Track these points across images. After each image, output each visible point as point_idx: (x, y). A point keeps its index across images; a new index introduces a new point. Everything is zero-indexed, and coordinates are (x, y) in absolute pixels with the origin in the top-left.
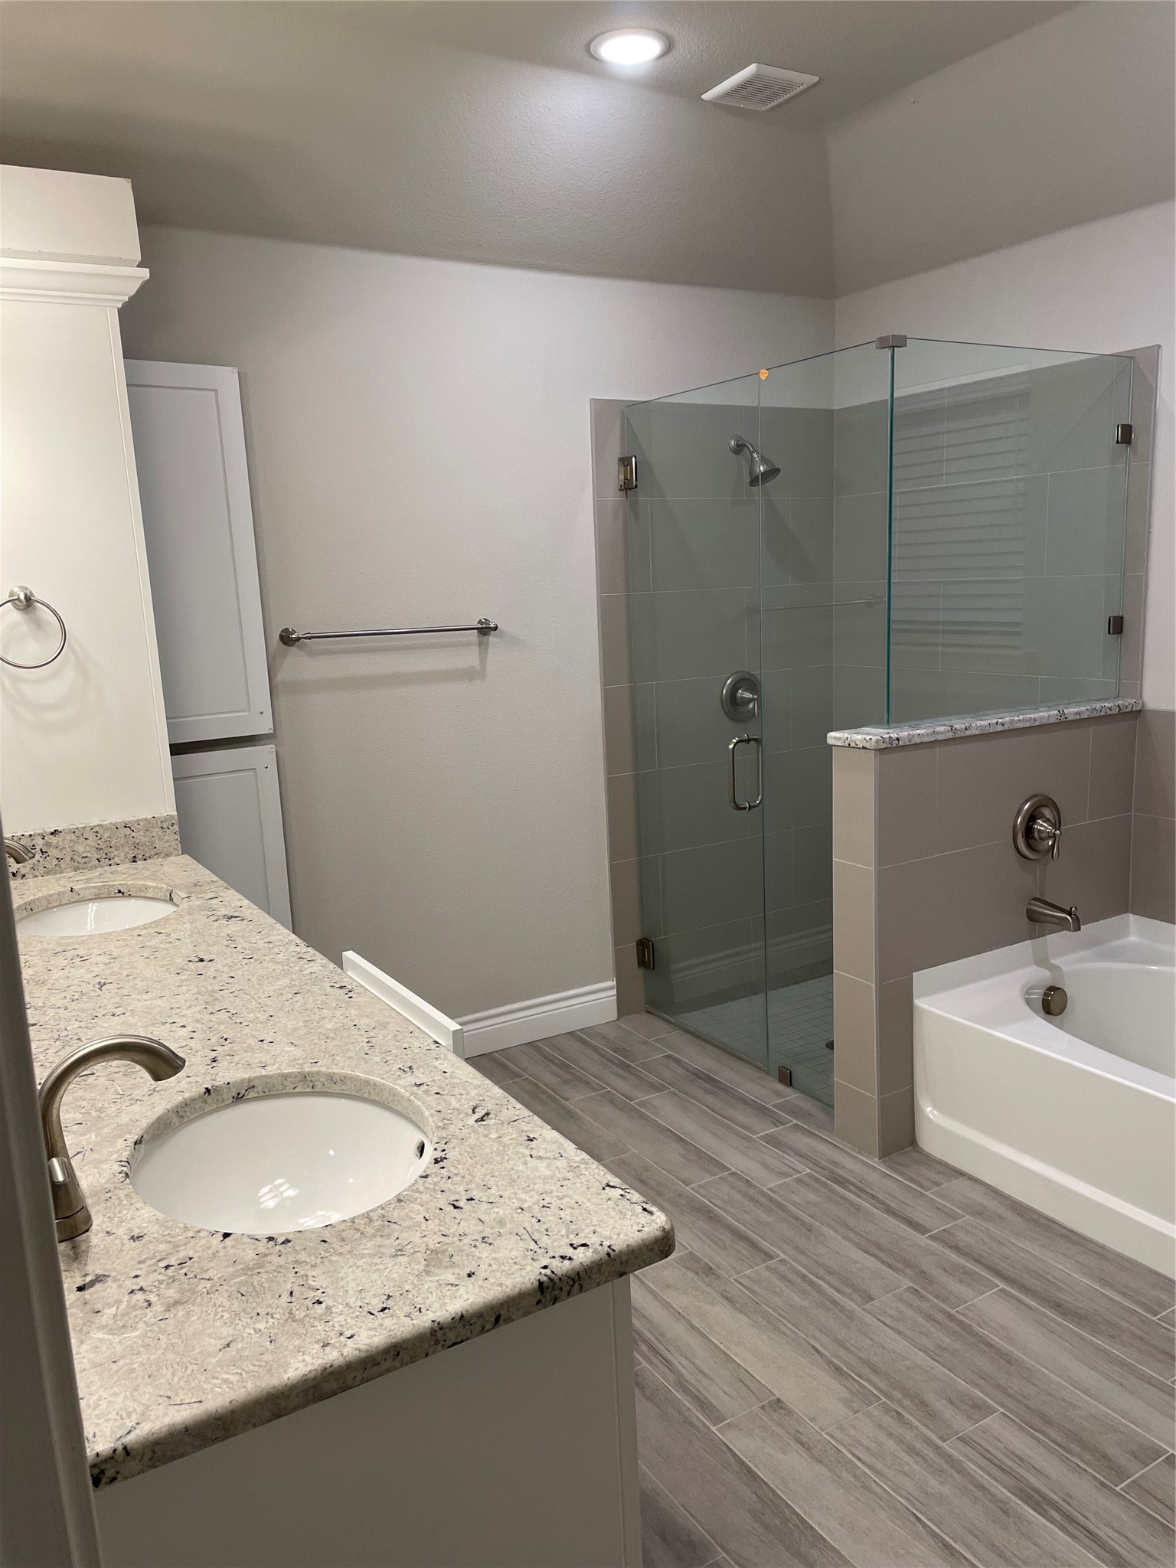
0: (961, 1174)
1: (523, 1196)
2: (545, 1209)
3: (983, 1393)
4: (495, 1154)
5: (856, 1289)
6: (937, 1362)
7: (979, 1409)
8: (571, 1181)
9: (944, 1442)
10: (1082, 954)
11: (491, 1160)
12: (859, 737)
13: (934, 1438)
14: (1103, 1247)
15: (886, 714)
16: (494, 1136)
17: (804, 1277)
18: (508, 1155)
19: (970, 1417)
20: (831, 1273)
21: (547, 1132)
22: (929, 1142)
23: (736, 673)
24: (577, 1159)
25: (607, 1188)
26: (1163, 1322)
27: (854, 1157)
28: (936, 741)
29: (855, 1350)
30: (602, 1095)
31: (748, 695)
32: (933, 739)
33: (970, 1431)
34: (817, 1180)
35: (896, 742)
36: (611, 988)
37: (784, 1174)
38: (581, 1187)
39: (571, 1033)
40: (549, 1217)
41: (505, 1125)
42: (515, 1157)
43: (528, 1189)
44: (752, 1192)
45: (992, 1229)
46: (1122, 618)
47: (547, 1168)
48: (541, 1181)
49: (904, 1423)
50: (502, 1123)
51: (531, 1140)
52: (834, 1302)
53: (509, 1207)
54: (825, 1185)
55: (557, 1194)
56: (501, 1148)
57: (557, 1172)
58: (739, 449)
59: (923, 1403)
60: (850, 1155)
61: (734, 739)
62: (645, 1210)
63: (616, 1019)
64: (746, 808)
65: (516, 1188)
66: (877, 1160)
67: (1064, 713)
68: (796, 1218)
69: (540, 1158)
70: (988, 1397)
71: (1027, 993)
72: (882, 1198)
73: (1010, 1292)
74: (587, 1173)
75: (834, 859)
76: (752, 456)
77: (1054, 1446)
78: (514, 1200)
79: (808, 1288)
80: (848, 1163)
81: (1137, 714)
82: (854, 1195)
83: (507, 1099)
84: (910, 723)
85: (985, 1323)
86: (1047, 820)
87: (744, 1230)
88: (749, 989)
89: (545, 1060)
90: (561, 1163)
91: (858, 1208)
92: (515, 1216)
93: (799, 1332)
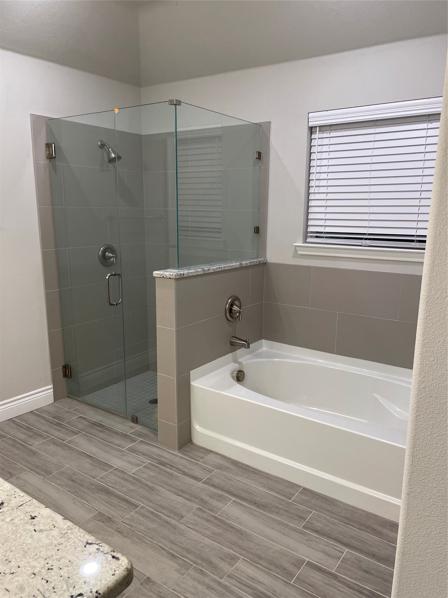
0: (211, 451)
1: (34, 563)
2: (49, 570)
3: (234, 551)
4: (11, 534)
5: (175, 514)
6: (214, 541)
7: (233, 559)
8: (64, 545)
9: (222, 579)
10: (249, 356)
11: (9, 538)
12: (168, 273)
13: (217, 578)
14: (267, 474)
15: (177, 264)
16: (8, 519)
17: (152, 513)
18: (19, 533)
19: (230, 564)
20: (164, 508)
21: (43, 510)
22: (197, 440)
23: (106, 245)
24: (65, 527)
25: (87, 545)
26: (294, 502)
27: (168, 452)
28: (198, 275)
29: (179, 544)
30: (49, 441)
31: (111, 255)
32: (196, 274)
33: (232, 571)
34: (153, 465)
35: (183, 275)
36: (51, 389)
37: (138, 465)
38: (71, 548)
39: (31, 412)
40: (53, 576)
41: (15, 510)
42: (25, 533)
43: (36, 557)
44: (125, 476)
45: (226, 474)
46: (258, 227)
47: (46, 538)
48: (44, 549)
49: (204, 574)
50: (13, 509)
51: (33, 518)
52: (167, 522)
53: (25, 574)
54: (156, 467)
55: (56, 557)
56: (14, 528)
57: (53, 540)
58: (102, 146)
59: (211, 563)
60: (165, 451)
61: (109, 274)
62: (113, 557)
63: (53, 402)
64: (115, 305)
65: (28, 558)
66: (177, 451)
67: (242, 264)
68: (146, 485)
69: (41, 531)
70: (236, 552)
71: (232, 374)
72: (181, 468)
73: (238, 501)
74: (72, 536)
75: (157, 326)
76: (109, 150)
77: (266, 569)
78: (28, 568)
79: (155, 518)
80: (165, 455)
81: (265, 264)
82: (170, 469)
83: (14, 490)
84: (186, 267)
85: (229, 517)
86: (237, 306)
87: (123, 496)
88: (115, 381)
89: (18, 427)
90: (55, 532)
91: (172, 475)
92: (31, 581)
93: (153, 541)
